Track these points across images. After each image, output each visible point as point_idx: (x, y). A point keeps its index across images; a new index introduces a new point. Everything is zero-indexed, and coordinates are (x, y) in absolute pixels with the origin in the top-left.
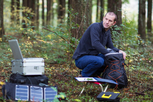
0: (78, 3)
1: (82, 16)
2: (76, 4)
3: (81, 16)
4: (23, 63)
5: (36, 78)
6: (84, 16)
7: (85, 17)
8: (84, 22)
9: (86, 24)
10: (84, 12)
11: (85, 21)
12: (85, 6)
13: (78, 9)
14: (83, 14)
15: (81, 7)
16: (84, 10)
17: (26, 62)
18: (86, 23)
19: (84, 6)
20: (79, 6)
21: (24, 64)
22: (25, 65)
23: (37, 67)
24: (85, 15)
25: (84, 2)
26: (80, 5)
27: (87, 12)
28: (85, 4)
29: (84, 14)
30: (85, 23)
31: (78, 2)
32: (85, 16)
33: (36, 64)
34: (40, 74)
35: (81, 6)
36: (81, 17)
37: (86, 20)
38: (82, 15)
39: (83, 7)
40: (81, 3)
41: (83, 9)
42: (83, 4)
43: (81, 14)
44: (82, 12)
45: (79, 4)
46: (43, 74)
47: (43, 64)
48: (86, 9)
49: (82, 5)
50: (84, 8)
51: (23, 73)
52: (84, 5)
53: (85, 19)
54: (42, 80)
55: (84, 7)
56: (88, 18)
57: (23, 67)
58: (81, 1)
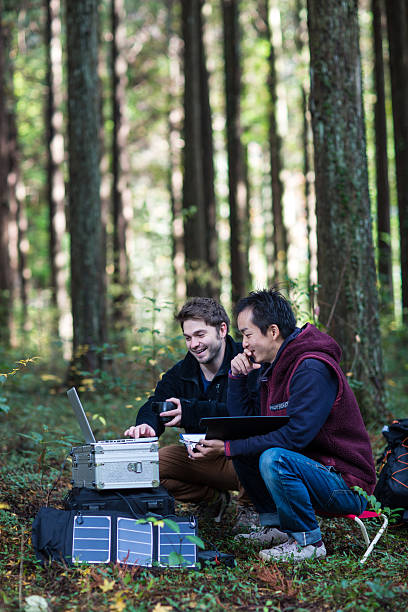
0: (333, 250)
1: (349, 290)
2: (328, 252)
3: (348, 293)
4: (93, 453)
5: (134, 497)
6: (358, 293)
7: (360, 294)
8: (359, 311)
9: (366, 318)
10: (356, 276)
11: (361, 307)
12: (359, 256)
13: (334, 269)
14: (354, 284)
15: (343, 260)
16: (356, 271)
17: (102, 452)
18: (364, 315)
19: (356, 258)
20: (340, 259)
21: (97, 456)
22: (99, 458)
23: (136, 465)
24: (361, 289)
25: (356, 244)
26: (341, 253)
27: (368, 278)
28: (358, 249)
29: (357, 286)
30: (361, 316)
31: (334, 247)
32: (362, 292)
33: (134, 457)
34: (148, 485)
35: (345, 257)
36: (347, 297)
37: (364, 305)
38: (351, 287)
39: (352, 262)
40: (345, 249)
41: (354, 268)
42: (350, 249)
43: (347, 284)
44: (351, 279)
45: (337, 252)
46: (156, 485)
48: (360, 267)
49: (348, 253)
50: (357, 263)
51: (94, 485)
52: (354, 254)
53: (363, 300)
54: (153, 504)
55: (354, 260)
56: (371, 296)
57: (95, 465)
58: (343, 240)
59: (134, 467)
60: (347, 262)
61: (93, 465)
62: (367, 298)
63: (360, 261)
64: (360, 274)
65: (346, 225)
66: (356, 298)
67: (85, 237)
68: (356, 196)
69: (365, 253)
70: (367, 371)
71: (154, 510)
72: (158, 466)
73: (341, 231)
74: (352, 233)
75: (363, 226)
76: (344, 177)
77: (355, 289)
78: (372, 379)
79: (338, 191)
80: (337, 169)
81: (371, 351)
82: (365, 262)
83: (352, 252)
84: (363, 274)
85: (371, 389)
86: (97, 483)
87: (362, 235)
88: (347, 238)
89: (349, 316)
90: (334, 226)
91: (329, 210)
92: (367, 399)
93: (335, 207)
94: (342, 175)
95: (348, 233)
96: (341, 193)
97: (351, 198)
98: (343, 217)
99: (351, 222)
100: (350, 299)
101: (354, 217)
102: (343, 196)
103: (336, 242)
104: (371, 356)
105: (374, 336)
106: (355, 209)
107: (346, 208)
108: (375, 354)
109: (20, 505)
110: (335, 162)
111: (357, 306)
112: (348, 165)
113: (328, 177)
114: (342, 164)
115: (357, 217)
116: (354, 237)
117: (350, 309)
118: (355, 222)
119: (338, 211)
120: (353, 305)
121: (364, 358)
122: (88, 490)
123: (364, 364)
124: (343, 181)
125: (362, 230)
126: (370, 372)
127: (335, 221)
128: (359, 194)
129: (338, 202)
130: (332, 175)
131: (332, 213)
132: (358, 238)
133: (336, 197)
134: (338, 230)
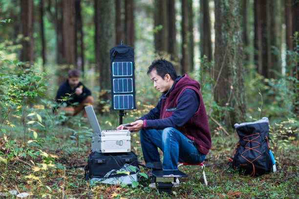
0: (222, 46)
1: (229, 65)
2: (220, 47)
3: (229, 67)
4: (100, 136)
5: (119, 156)
7: (234, 67)
8: (234, 75)
9: (237, 79)
10: (233, 58)
11: (235, 73)
12: (235, 48)
15: (227, 51)
16: (233, 56)
17: (104, 136)
19: (233, 49)
20: (225, 50)
21: (102, 137)
22: (103, 139)
24: (235, 64)
25: (233, 43)
26: (226, 47)
27: (239, 59)
28: (234, 45)
30: (235, 77)
31: (223, 44)
33: (119, 138)
34: (126, 151)
36: (228, 68)
37: (236, 72)
39: (231, 52)
40: (228, 45)
41: (232, 54)
42: (230, 45)
43: (229, 62)
44: (230, 60)
45: (224, 46)
46: (129, 151)
47: (129, 138)
48: (235, 54)
49: (229, 47)
50: (233, 52)
51: (101, 151)
52: (232, 48)
53: (236, 70)
54: (128, 160)
56: (240, 68)
58: (227, 41)
59: (119, 143)
60: (229, 51)
61: (100, 141)
62: (238, 69)
63: (235, 51)
64: (235, 58)
65: (229, 34)
66: (233, 68)
67: (107, 38)
68: (234, 20)
69: (238, 48)
70: (237, 104)
71: (128, 163)
72: (130, 142)
73: (227, 37)
74: (232, 38)
75: (237, 35)
76: (229, 11)
77: (232, 64)
78: (240, 107)
79: (225, 17)
80: (225, 7)
81: (239, 94)
82: (237, 51)
83: (231, 47)
84: (236, 57)
85: (238, 112)
86: (102, 150)
87: (236, 39)
88: (229, 40)
89: (229, 78)
90: (223, 34)
91: (220, 27)
92: (237, 117)
93: (223, 25)
94: (227, 10)
95: (230, 38)
96: (227, 18)
97: (231, 21)
98: (227, 30)
99: (231, 32)
100: (230, 69)
101: (233, 30)
102: (227, 20)
103: (224, 42)
104: (239, 96)
105: (241, 87)
106: (233, 26)
107: (229, 26)
108: (242, 96)
109: (69, 161)
110: (224, 4)
111: (233, 72)
112: (230, 5)
113: (220, 11)
114: (227, 5)
115: (234, 31)
116: (232, 40)
117: (230, 74)
118: (233, 33)
119: (225, 27)
120: (231, 72)
121: (236, 97)
122: (98, 153)
123: (236, 100)
124: (227, 13)
125: (236, 37)
126: (239, 104)
127: (224, 31)
128: (235, 19)
129: (225, 23)
130: (222, 10)
131: (222, 28)
132: (234, 40)
133: (225, 21)
134: (225, 36)
